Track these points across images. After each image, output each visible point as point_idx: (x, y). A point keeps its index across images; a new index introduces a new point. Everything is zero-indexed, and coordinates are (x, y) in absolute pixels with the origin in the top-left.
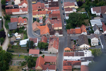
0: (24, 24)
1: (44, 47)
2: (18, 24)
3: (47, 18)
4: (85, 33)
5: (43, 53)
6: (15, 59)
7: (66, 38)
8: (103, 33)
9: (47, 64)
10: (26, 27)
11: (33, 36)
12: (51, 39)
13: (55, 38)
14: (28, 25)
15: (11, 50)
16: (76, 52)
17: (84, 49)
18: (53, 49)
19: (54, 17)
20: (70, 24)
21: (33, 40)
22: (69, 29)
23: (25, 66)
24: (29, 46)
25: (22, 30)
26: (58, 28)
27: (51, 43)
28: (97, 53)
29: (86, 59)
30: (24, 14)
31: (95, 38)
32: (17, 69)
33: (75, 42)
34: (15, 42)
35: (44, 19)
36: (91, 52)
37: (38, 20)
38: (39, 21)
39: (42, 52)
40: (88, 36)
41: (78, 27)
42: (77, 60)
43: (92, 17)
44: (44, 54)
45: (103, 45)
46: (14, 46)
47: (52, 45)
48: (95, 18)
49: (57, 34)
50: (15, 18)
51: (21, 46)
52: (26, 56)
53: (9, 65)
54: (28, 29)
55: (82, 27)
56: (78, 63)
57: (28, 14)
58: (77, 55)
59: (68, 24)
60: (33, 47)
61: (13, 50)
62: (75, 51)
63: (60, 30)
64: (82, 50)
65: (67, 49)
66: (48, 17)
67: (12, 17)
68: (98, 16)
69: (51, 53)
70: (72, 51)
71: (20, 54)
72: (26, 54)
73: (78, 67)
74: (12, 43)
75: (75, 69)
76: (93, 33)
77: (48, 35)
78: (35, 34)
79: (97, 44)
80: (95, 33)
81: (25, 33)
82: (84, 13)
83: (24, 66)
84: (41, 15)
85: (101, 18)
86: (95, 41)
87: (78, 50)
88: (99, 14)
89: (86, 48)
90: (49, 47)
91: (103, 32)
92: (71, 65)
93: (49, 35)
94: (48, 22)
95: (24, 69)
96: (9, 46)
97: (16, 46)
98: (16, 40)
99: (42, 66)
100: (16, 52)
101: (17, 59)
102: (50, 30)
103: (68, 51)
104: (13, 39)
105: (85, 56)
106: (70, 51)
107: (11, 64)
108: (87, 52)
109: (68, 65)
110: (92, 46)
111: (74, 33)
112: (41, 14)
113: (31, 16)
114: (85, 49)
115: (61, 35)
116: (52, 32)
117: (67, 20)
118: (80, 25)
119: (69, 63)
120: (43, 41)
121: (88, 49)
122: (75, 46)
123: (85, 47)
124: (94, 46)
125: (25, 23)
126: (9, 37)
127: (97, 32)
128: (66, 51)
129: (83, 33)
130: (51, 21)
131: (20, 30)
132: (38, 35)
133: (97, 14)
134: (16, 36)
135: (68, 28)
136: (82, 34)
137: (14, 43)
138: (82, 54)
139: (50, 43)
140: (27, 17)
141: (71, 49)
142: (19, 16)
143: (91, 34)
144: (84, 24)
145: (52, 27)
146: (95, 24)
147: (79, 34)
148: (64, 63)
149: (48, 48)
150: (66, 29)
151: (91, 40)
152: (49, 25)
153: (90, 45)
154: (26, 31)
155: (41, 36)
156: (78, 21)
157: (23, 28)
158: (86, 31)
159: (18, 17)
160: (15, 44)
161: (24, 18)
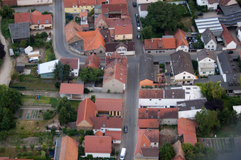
0: (46, 28)
1: (93, 78)
2: (33, 27)
3: (97, 14)
4: (186, 49)
5: (92, 92)
6: (29, 106)
7: (142, 58)
8: (224, 49)
9: (102, 116)
10: (50, 34)
11: (67, 53)
12: (110, 60)
13: (119, 59)
14: (54, 29)
15: (19, 86)
16: (166, 88)
17: (184, 82)
18: (114, 83)
19: (115, 13)
20: (150, 27)
21: (68, 62)
22: (149, 38)
23: (52, 120)
24: (61, 75)
25: (40, 40)
26: (124, 37)
27: (109, 70)
28: (213, 92)
29: (189, 105)
30: (45, 5)
31: (207, 59)
32: (35, 128)
33: (162, 67)
34: (26, 67)
35: (91, 15)
36: (199, 88)
37: (77, 17)
38: (78, 21)
39: (90, 89)
40: (191, 53)
41: (169, 34)
42: (169, 107)
43: (199, 12)
44: (93, 94)
45: (227, 74)
46: (24, 75)
47: (112, 74)
48: (204, 14)
49: (122, 51)
50: (25, 14)
51: (42, 77)
52: (52, 100)
53: (16, 118)
54: (54, 38)
55: (177, 34)
56: (173, 113)
57: (54, 5)
58: (169, 96)
59: (147, 27)
60: (70, 79)
61: (23, 86)
62: (164, 87)
63: (129, 40)
64: (180, 86)
65: (147, 82)
66: (100, 11)
67: (17, 10)
68: (212, 10)
69: (109, 92)
70: (156, 87)
71: (39, 94)
72: (53, 95)
73: (172, 121)
74: (19, 69)
75: (166, 126)
76: (202, 47)
77: (101, 52)
78: (72, 49)
79: (213, 73)
80: (206, 47)
81: (49, 47)
82: (180, 5)
83: (49, 121)
84: (84, 7)
85: (219, 16)
86: (207, 65)
87: (171, 85)
88: (215, 6)
89: (189, 82)
90: (105, 77)
91: (224, 45)
92: (155, 117)
93: (104, 51)
94: (100, 22)
95: (50, 126)
96: (13, 77)
97: (29, 75)
98: (30, 62)
99: (91, 120)
100: (30, 90)
101: (34, 106)
102: (106, 40)
103: (147, 87)
104: (21, 61)
105: (187, 98)
106: (152, 88)
107: (20, 117)
108: (189, 89)
109: (150, 118)
110: (201, 77)
111: (161, 48)
112: (84, 4)
113: (61, 10)
114: (186, 83)
115: (132, 53)
116: (111, 45)
117: (142, 18)
118: (173, 30)
119: (152, 113)
120: (90, 65)
121: (192, 82)
122: (163, 76)
123: (186, 78)
124: (204, 77)
125: (49, 25)
126: (12, 56)
127: (211, 46)
128: (143, 87)
129: (179, 48)
130: (106, 21)
131: (37, 41)
132: (79, 52)
133: (209, 6)
134: (29, 54)
135: (146, 36)
136: (177, 50)
137: (25, 70)
138: (181, 94)
139: (106, 70)
140: (50, 11)
141: (154, 83)
142: (33, 8)
143: (199, 50)
144: (181, 27)
145: (109, 34)
146: (207, 29)
147: (171, 49)
148: (139, 114)
149: (102, 80)
150: (142, 38)
151: (199, 63)
152: (104, 30)
153: (197, 74)
154: (51, 42)
155: (84, 55)
156: (169, 20)
157: (44, 36)
158: (186, 42)
159: (32, 11)
160: (28, 72)
161: (46, 13)
